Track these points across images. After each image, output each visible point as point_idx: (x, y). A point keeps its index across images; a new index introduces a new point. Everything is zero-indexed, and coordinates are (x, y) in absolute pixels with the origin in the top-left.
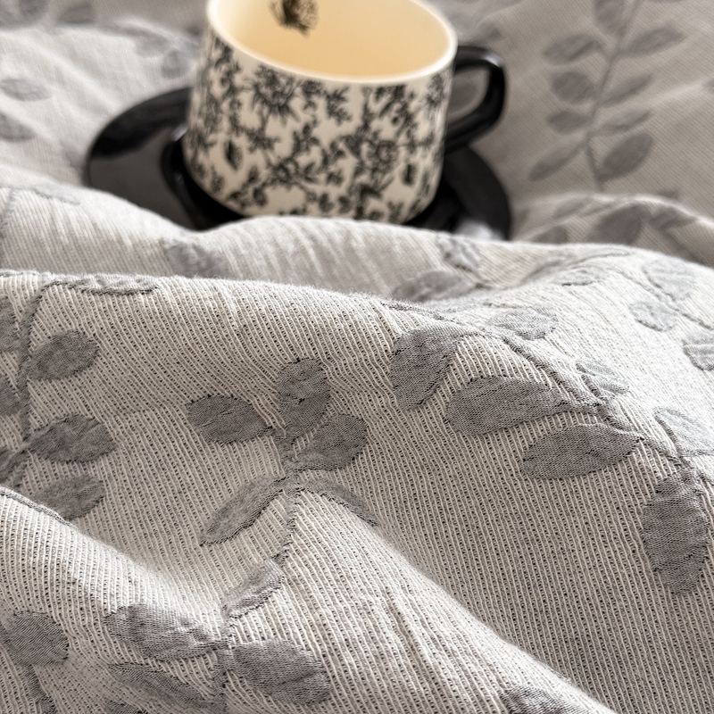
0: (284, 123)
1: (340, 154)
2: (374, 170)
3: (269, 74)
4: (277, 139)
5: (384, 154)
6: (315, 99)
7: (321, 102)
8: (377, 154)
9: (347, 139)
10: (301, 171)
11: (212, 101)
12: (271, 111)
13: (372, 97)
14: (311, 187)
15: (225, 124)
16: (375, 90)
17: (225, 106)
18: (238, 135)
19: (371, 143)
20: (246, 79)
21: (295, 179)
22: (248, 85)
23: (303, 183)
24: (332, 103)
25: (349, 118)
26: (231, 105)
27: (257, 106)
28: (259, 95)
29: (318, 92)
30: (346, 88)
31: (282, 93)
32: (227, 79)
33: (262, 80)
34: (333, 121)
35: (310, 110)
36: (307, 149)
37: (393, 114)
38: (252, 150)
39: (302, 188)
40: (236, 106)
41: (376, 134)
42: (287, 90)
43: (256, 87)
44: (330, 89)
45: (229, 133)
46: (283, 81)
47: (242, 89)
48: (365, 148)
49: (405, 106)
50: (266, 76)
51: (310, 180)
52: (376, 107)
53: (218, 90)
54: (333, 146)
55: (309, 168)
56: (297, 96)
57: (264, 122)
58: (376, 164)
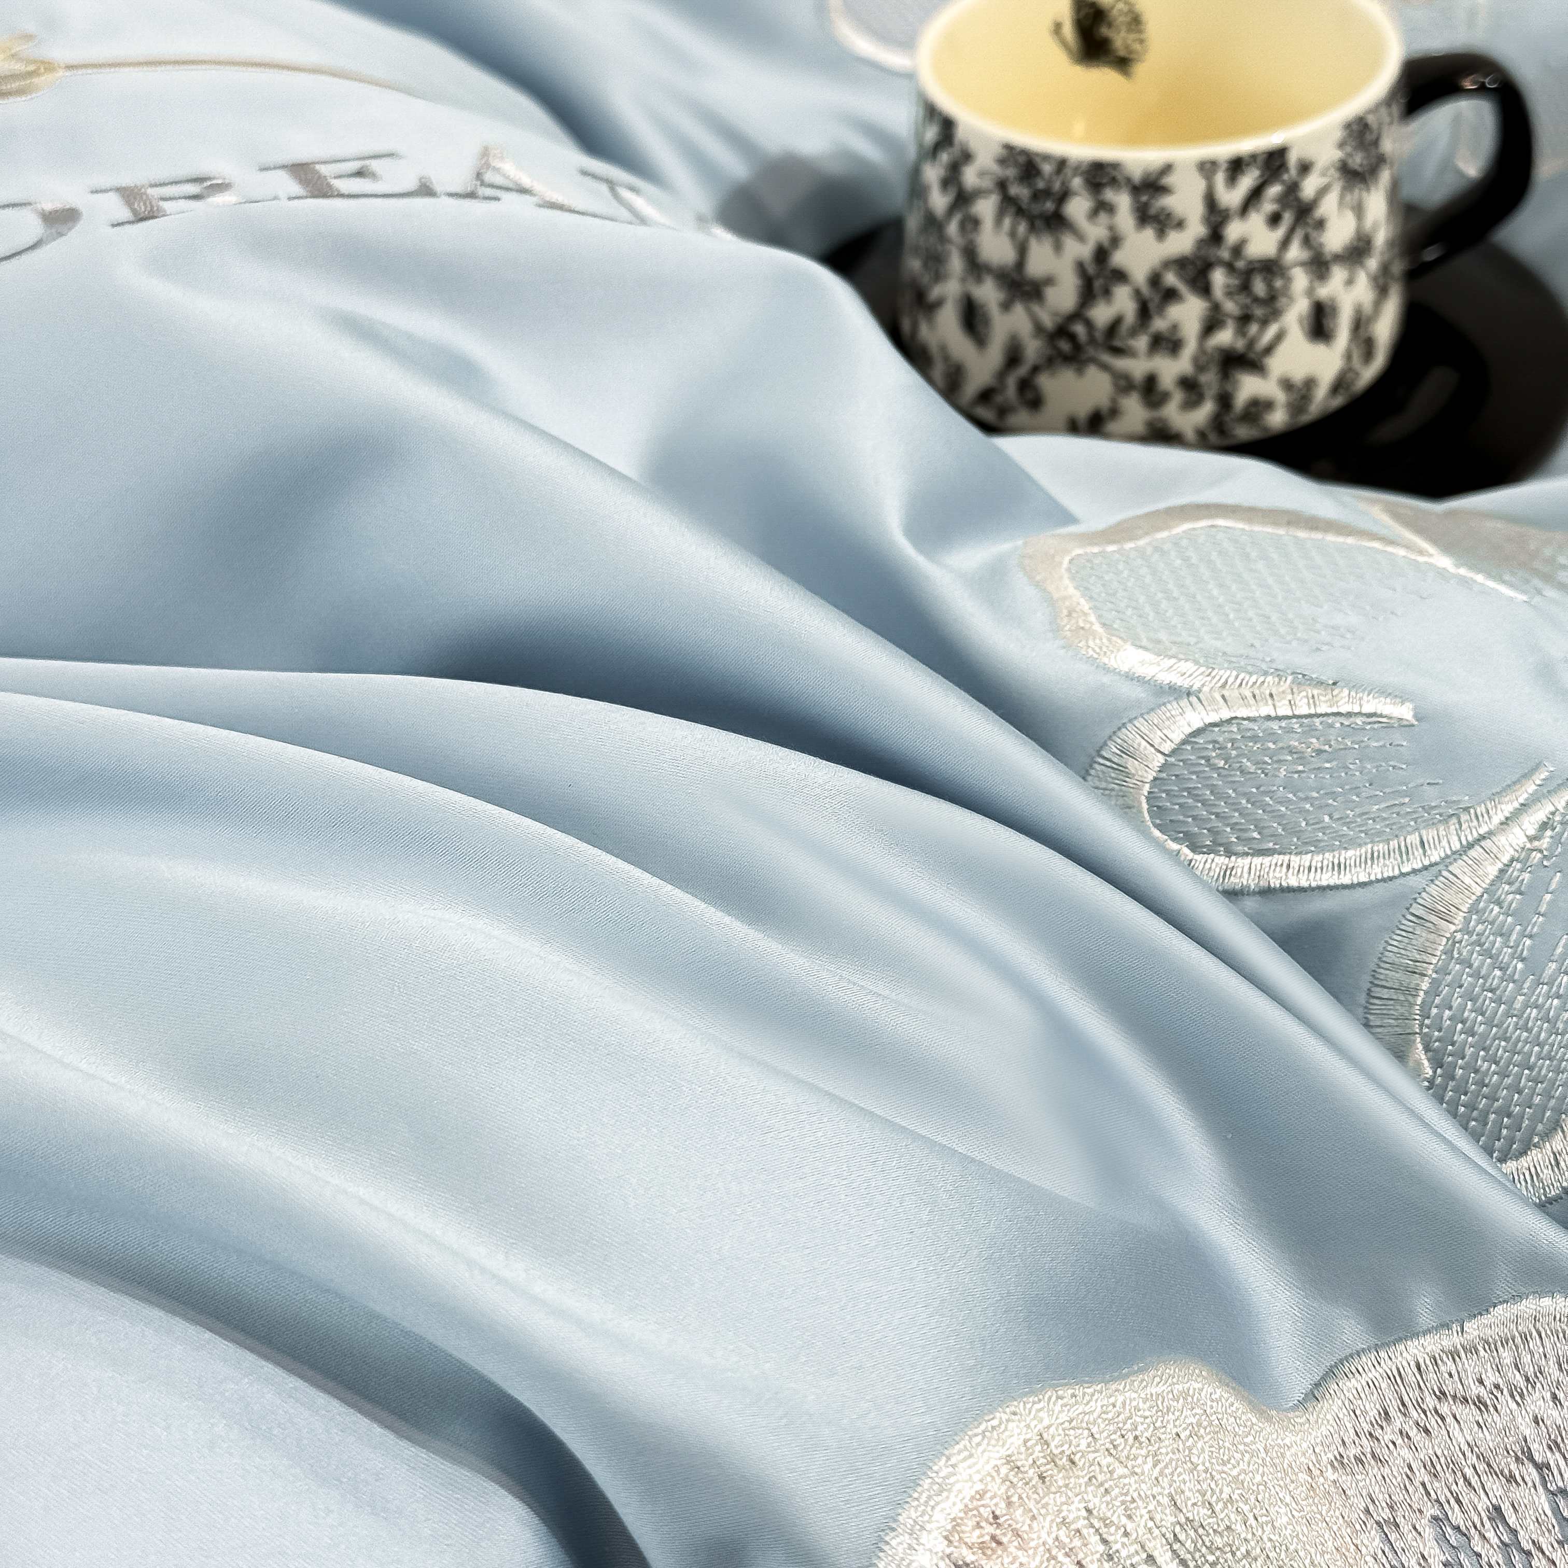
0: (1058, 247)
1: (1171, 295)
2: (1244, 319)
3: (1022, 159)
4: (1049, 281)
5: (1259, 287)
6: (1109, 195)
7: (1123, 201)
8: (1245, 287)
9: (1181, 264)
10: (1099, 336)
11: (933, 224)
12: (1032, 228)
13: (1220, 178)
14: (1122, 364)
15: (956, 263)
16: (1224, 166)
17: (953, 228)
18: (979, 280)
19: (1230, 267)
20: (982, 174)
21: (1091, 351)
22: (987, 183)
23: (1106, 358)
24: (1144, 198)
25: (1180, 225)
26: (963, 226)
27: (1007, 222)
28: (1008, 203)
29: (1114, 182)
30: (1167, 169)
31: (1047, 193)
32: (952, 178)
33: (1011, 172)
34: (1149, 233)
35: (1103, 217)
36: (1107, 293)
37: (1268, 206)
38: (1006, 306)
39: (1105, 367)
40: (969, 227)
41: (1238, 250)
42: (1057, 186)
43: (1002, 185)
44: (1137, 174)
45: (963, 280)
46: (1047, 168)
47: (977, 193)
48: (1219, 278)
49: (1293, 189)
50: (1016, 164)
51: (1118, 351)
52: (1231, 197)
53: (939, 201)
54: (1155, 280)
55: (1114, 326)
56: (1075, 194)
57: (1022, 250)
58: (1247, 307)
